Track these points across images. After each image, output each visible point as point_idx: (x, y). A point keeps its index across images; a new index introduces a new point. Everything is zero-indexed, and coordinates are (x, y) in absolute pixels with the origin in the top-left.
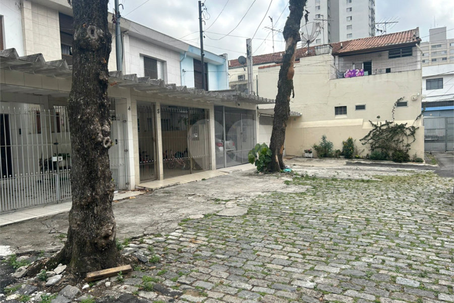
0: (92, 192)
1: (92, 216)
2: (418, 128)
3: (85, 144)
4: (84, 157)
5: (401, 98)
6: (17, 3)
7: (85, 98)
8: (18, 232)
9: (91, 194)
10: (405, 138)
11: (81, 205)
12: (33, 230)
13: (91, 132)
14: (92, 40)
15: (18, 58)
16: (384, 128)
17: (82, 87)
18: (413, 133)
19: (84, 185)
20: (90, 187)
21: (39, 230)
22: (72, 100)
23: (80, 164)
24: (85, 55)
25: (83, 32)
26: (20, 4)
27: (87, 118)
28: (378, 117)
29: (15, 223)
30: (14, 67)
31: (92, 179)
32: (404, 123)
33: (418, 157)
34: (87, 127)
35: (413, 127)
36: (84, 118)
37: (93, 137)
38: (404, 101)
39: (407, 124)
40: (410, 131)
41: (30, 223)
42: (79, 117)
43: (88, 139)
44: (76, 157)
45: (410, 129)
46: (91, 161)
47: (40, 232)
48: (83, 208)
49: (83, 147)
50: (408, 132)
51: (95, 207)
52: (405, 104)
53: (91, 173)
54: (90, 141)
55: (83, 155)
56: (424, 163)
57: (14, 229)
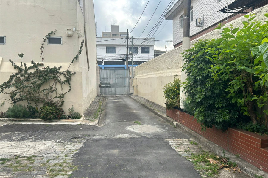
2: (75, 73)
5: (52, 32)
10: (59, 86)
16: (32, 71)
18: (68, 80)
28: (21, 56)
32: (58, 66)
33: (74, 112)
35: (68, 72)
38: (57, 36)
39: (61, 67)
40: (65, 76)
45: (65, 74)
50: (62, 78)
52: (57, 41)
56: (82, 119)
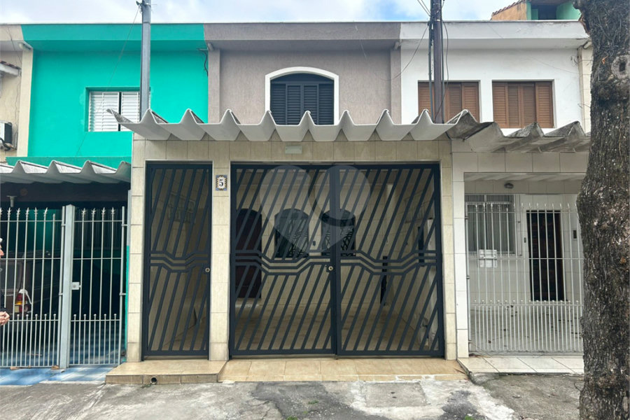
0: (619, 367)
1: (617, 413)
3: (605, 272)
4: (605, 297)
6: (573, 57)
7: (607, 188)
8: (536, 390)
9: (617, 371)
11: (597, 386)
12: (558, 393)
13: (618, 252)
14: (620, 81)
15: (542, 135)
17: (602, 168)
19: (604, 349)
20: (615, 355)
21: (565, 396)
22: (584, 194)
23: (596, 308)
24: (609, 112)
25: (604, 73)
26: (578, 57)
27: (611, 224)
29: (537, 374)
30: (544, 148)
31: (619, 341)
34: (610, 241)
36: (605, 225)
37: (623, 260)
41: (557, 380)
42: (595, 224)
43: (610, 264)
44: (591, 294)
46: (617, 306)
47: (566, 402)
48: (601, 393)
49: (601, 276)
51: (625, 398)
53: (617, 328)
54: (615, 268)
55: (603, 292)
57: (532, 383)
